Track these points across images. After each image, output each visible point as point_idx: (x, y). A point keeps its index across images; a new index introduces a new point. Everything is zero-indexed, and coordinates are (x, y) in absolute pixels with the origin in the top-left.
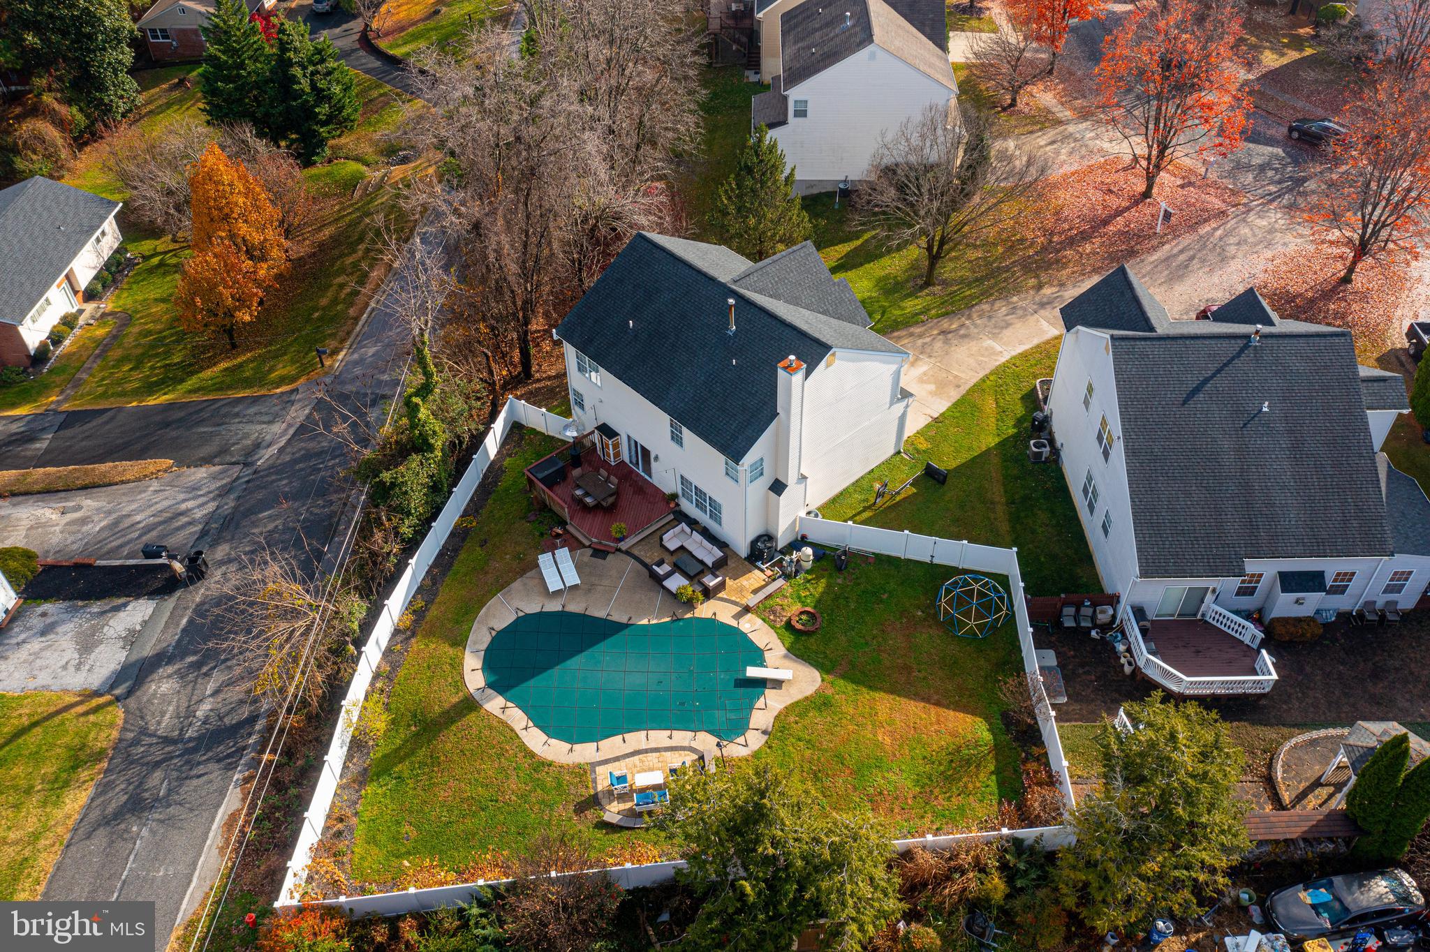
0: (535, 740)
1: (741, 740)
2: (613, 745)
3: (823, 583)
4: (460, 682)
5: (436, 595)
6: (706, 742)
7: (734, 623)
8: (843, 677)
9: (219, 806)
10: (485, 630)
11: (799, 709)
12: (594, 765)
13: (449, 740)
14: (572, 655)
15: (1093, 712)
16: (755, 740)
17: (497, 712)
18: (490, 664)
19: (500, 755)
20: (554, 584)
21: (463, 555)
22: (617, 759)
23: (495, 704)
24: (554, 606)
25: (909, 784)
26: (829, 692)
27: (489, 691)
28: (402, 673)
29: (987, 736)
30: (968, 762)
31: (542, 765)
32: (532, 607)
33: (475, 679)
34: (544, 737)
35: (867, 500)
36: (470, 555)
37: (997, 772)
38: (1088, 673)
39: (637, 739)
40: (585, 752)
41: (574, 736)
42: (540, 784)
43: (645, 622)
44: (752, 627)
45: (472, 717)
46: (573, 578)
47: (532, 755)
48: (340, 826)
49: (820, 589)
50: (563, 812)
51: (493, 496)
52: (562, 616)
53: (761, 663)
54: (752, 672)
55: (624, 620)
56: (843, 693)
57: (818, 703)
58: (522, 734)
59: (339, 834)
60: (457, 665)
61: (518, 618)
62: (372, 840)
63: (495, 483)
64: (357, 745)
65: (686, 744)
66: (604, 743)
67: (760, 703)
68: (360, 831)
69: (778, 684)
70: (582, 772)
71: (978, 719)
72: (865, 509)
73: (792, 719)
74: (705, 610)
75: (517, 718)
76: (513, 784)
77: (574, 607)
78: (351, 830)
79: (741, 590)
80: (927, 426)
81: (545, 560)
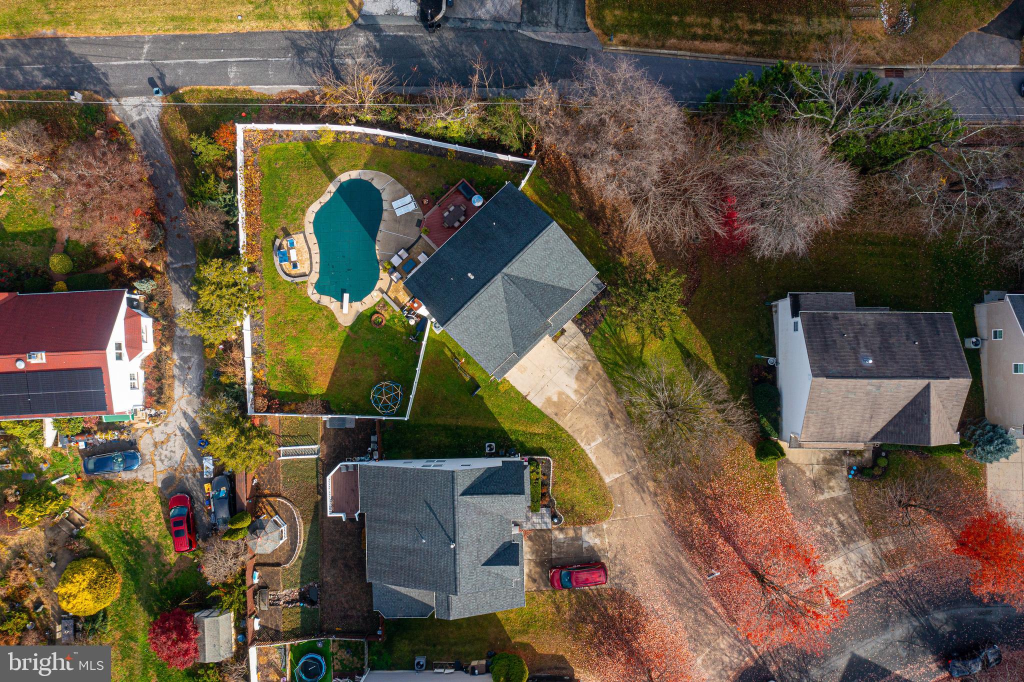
0: (315, 207)
1: (315, 291)
2: (313, 239)
3: (403, 330)
4: (343, 171)
5: (400, 149)
6: (314, 277)
7: (377, 287)
8: (348, 336)
9: (300, 84)
10: (371, 176)
11: (331, 316)
12: (304, 233)
13: (318, 172)
14: (357, 216)
15: (329, 439)
16: (315, 297)
17: (328, 189)
18: (352, 182)
19: (308, 194)
20: (395, 204)
21: (425, 157)
22: (306, 241)
23: (332, 188)
24: (385, 205)
25: (289, 358)
26: (339, 329)
27: (339, 184)
28: (355, 144)
29: (314, 392)
30: (299, 382)
31: (304, 212)
32: (384, 196)
33: (344, 177)
34: (316, 211)
35: (459, 355)
36: (424, 160)
37: (293, 393)
38: (349, 442)
39: (315, 249)
40: (309, 229)
41: (316, 223)
42: (295, 212)
43: (377, 248)
44: (374, 297)
45: (325, 179)
46: (399, 213)
47: (308, 206)
48: (285, 136)
49: (399, 328)
50: (283, 223)
51: (472, 164)
52: (380, 210)
53: (351, 301)
54: (346, 296)
55: (378, 238)
56: (339, 336)
57: (333, 323)
58: (318, 201)
59: (281, 136)
60: (354, 167)
61: (378, 191)
62: (277, 151)
63: (483, 164)
64: (319, 135)
65: (314, 269)
66: (313, 236)
67: (333, 300)
68: (282, 145)
69: (342, 307)
70: (301, 229)
71: (325, 391)
72: (453, 354)
73: (325, 313)
74: (383, 275)
75: (326, 198)
76: (296, 201)
77: (385, 215)
78: (284, 141)
79: (397, 291)
80: (518, 393)
81: (409, 198)
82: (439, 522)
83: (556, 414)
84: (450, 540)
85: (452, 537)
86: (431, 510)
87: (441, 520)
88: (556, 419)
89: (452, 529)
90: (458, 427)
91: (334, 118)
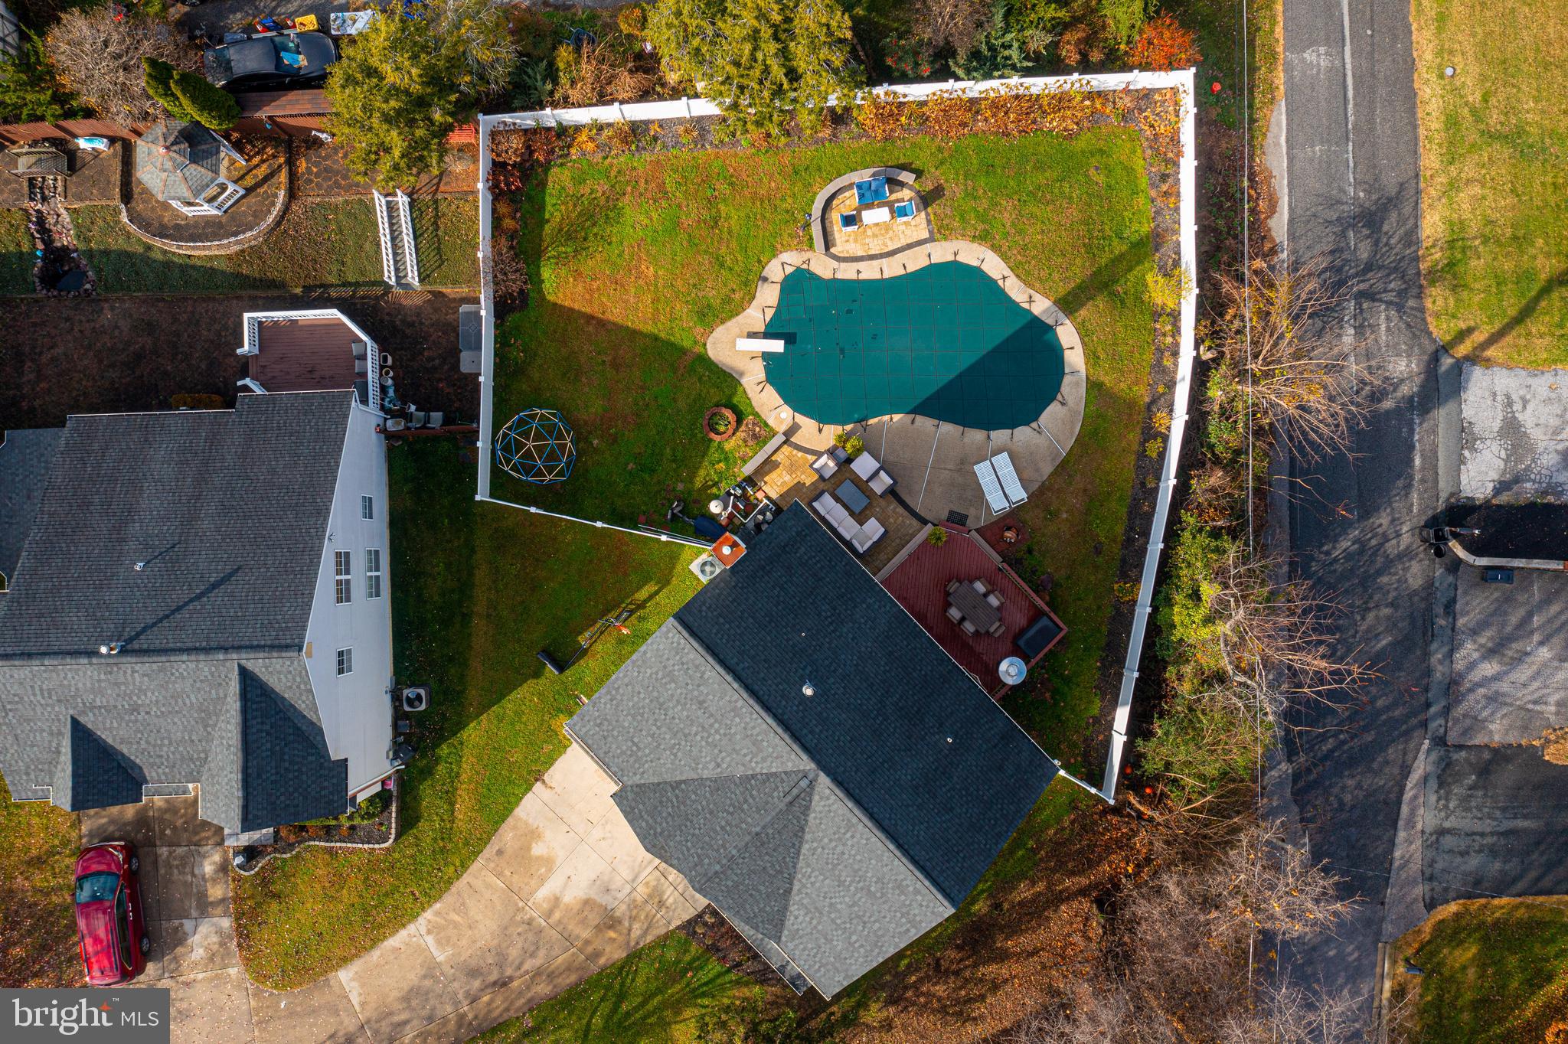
0: (994, 266)
1: (789, 270)
2: (915, 261)
3: (698, 483)
4: (1084, 333)
5: (1138, 467)
6: (823, 267)
7: (800, 419)
8: (684, 352)
9: (1291, 221)
10: (1070, 400)
11: (730, 308)
12: (931, 239)
13: (1080, 270)
14: (972, 368)
15: (436, 310)
16: (776, 270)
17: (1037, 297)
18: (1054, 355)
19: (1024, 248)
20: (1002, 460)
21: (1119, 529)
22: (910, 246)
23: (1041, 306)
24: (1000, 436)
25: (628, 211)
26: (699, 329)
27: (1050, 321)
28: (1149, 357)
29: (546, 273)
30: (569, 237)
31: (983, 238)
32: (1023, 433)
33: (1067, 335)
34: (984, 267)
35: (641, 619)
36: (1112, 527)
37: (543, 222)
38: (431, 359)
39: (892, 269)
40: (941, 252)
41: (955, 270)
42: (982, 218)
43: (896, 417)
44: (775, 411)
45: (1062, 289)
46: (982, 470)
47: (995, 248)
48: (1164, 188)
49: (702, 473)
50: (955, 189)
51: (1103, 642)
52: (989, 425)
53: (766, 356)
54: (777, 346)
55: (920, 419)
56: (682, 331)
57: (712, 315)
58: (1007, 272)
59: (1164, 177)
60: (1092, 356)
61: (1036, 419)
62: (1130, 171)
63: (1104, 668)
64: (1170, 270)
65: (843, 265)
66: (923, 262)
67: (770, 313)
68: (1144, 182)
69: (752, 335)
70: (939, 232)
71: (551, 298)
72: (642, 606)
73: (737, 296)
74: (831, 434)
75: (1016, 290)
76: (1007, 218)
77: (976, 436)
78: (1153, 185)
79: (792, 468)
80: (550, 761)
81: (1018, 494)
82: (179, 609)
83: (500, 852)
84: (130, 640)
85: (136, 645)
86: (215, 586)
87: (185, 614)
88: (489, 851)
89: (157, 645)
90: (466, 617)
91: (1211, 307)
